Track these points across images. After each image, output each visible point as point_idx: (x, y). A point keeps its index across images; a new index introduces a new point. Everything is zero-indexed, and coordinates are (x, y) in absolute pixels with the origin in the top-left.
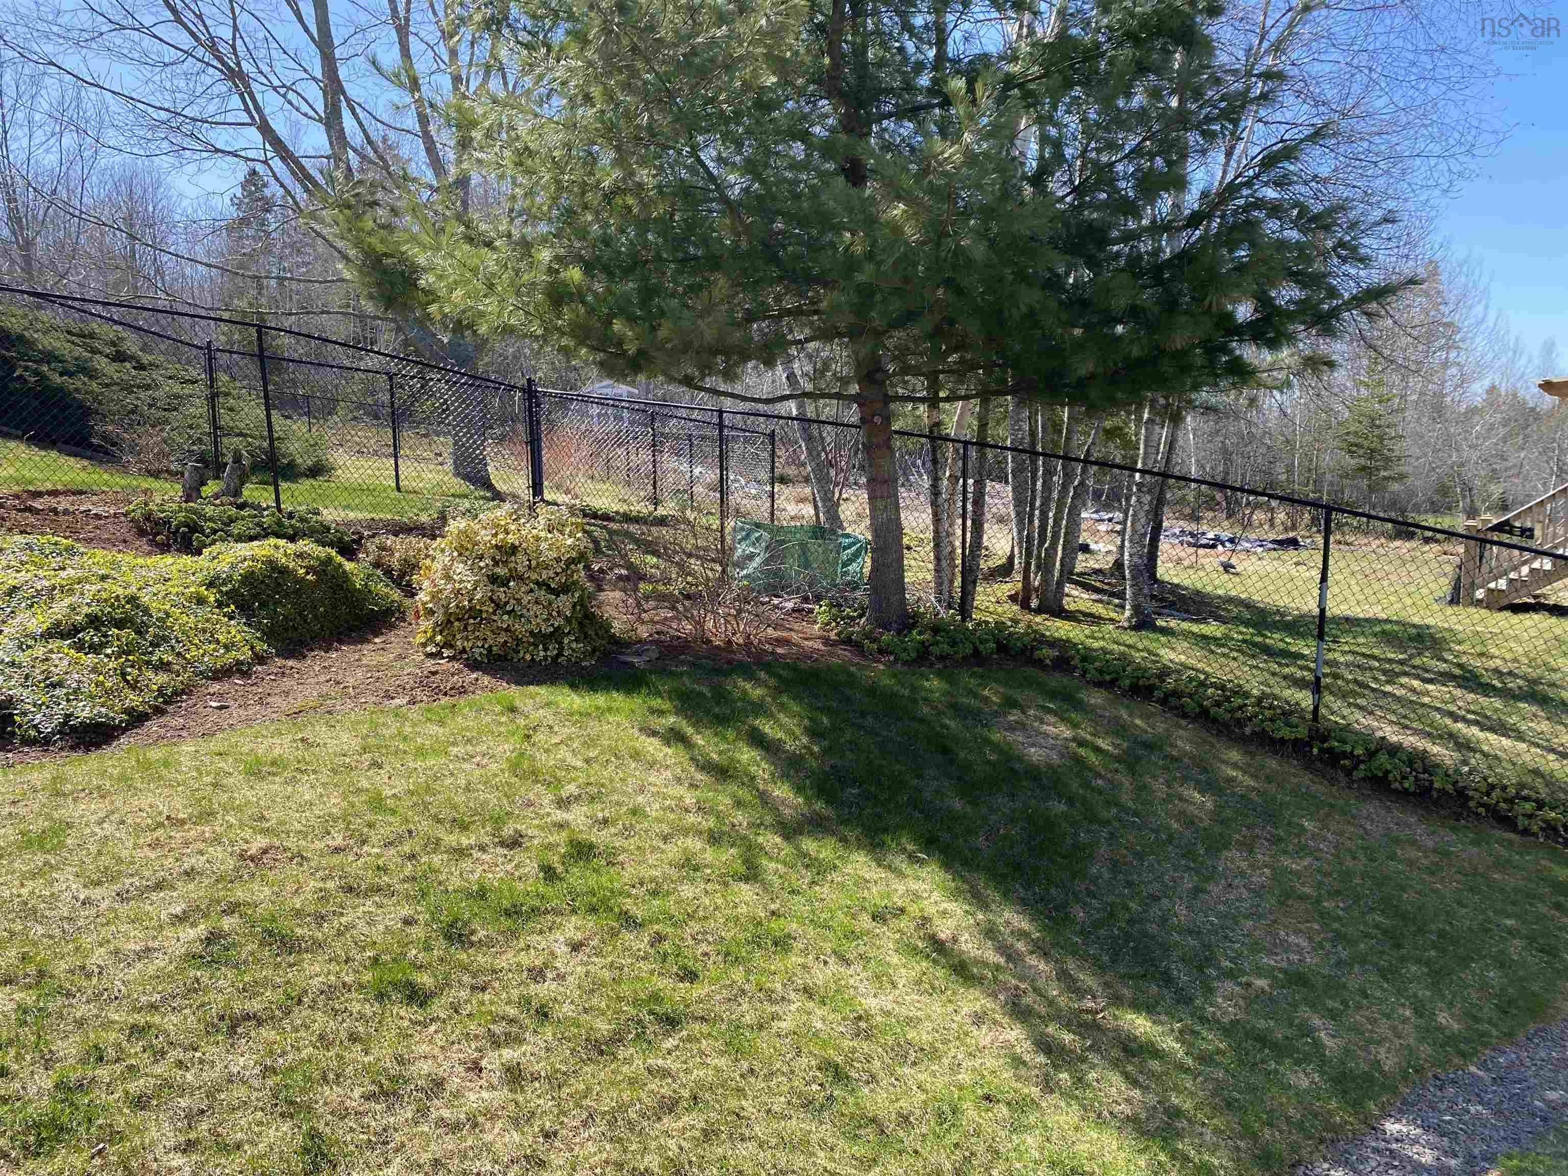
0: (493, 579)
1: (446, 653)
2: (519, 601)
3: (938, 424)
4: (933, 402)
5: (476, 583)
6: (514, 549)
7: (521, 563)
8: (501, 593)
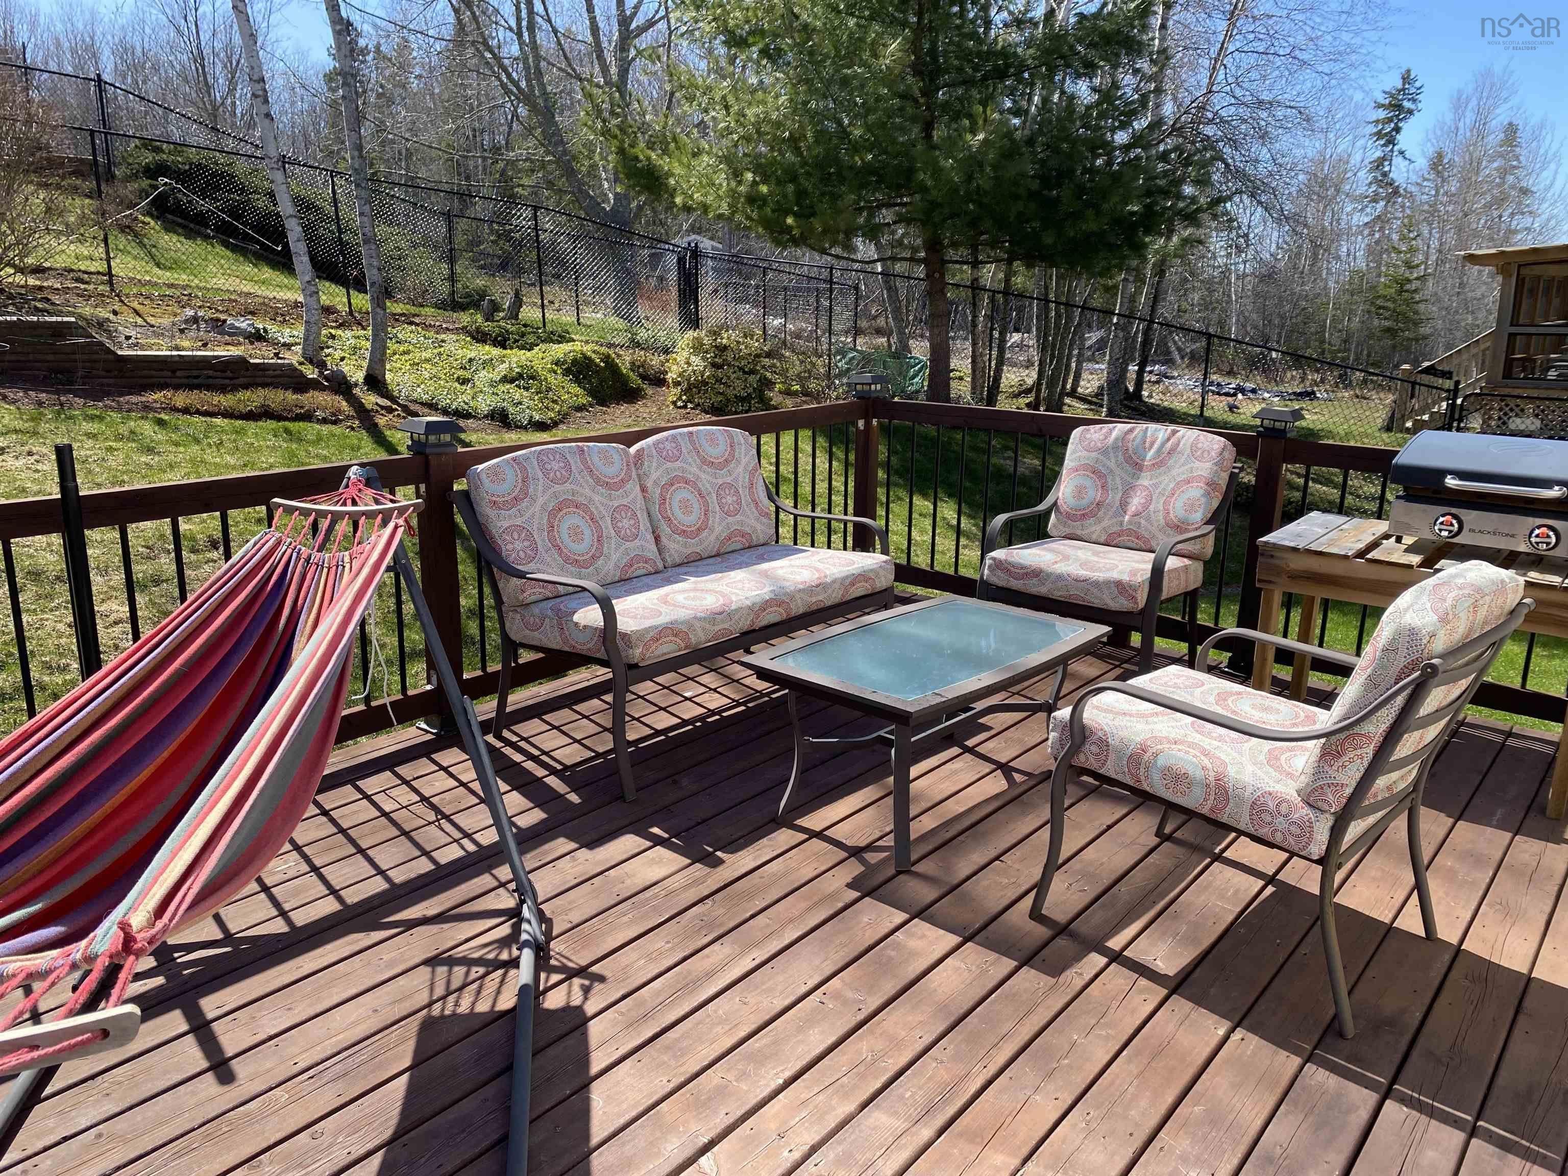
0: (714, 365)
1: (690, 405)
2: (729, 378)
3: (976, 279)
4: (976, 264)
5: (705, 367)
6: (725, 348)
7: (730, 356)
8: (719, 373)
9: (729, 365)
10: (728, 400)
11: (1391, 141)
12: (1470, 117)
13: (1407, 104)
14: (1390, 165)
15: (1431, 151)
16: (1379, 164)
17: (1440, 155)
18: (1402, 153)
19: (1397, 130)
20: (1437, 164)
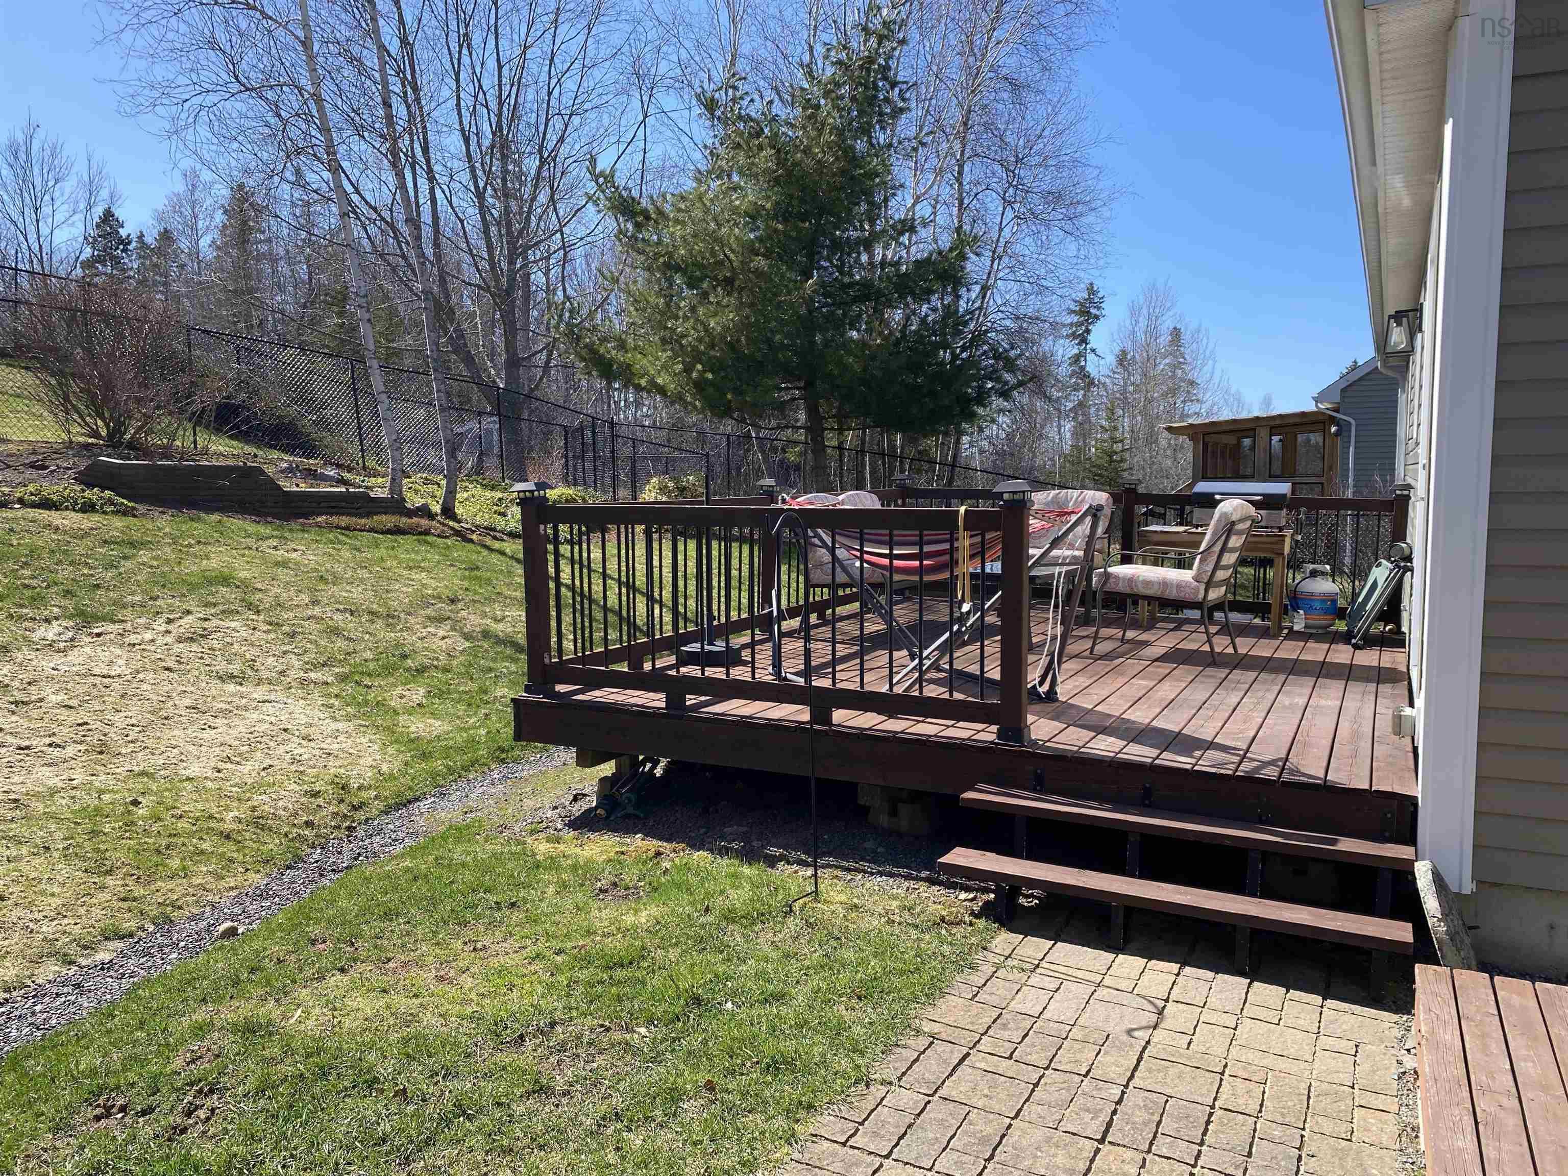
11: (1084, 341)
12: (1143, 323)
13: (1093, 311)
14: (1085, 360)
15: (1117, 350)
16: (1077, 358)
17: (1124, 353)
18: (1093, 350)
19: (1088, 331)
20: (1122, 359)
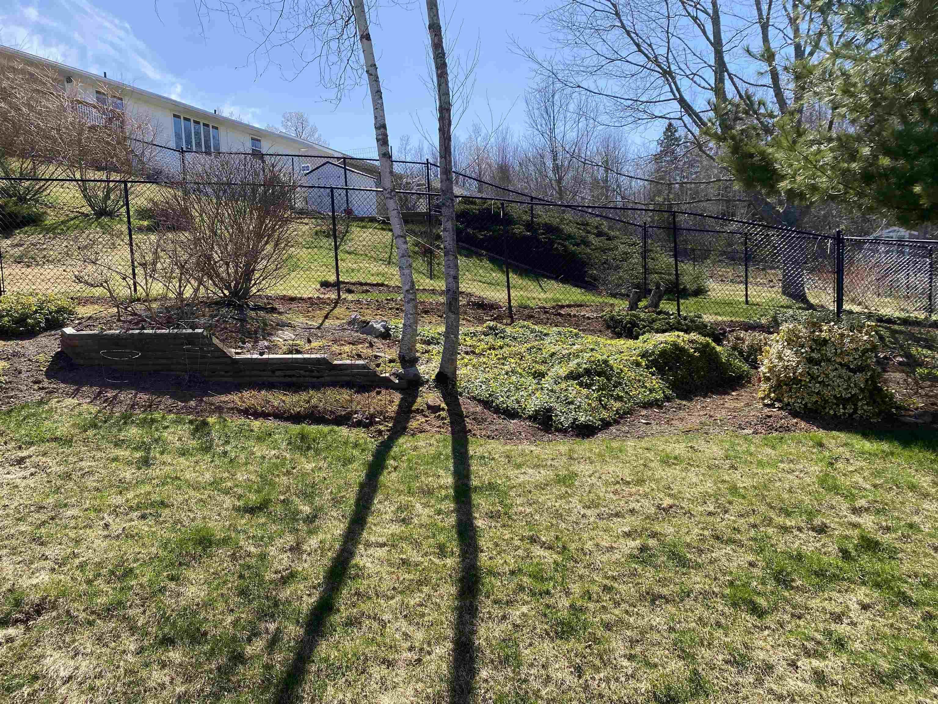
0: (810, 361)
1: (777, 405)
2: (827, 376)
5: (799, 363)
6: (825, 342)
7: (829, 351)
8: (815, 370)
9: (829, 360)
10: (826, 402)
